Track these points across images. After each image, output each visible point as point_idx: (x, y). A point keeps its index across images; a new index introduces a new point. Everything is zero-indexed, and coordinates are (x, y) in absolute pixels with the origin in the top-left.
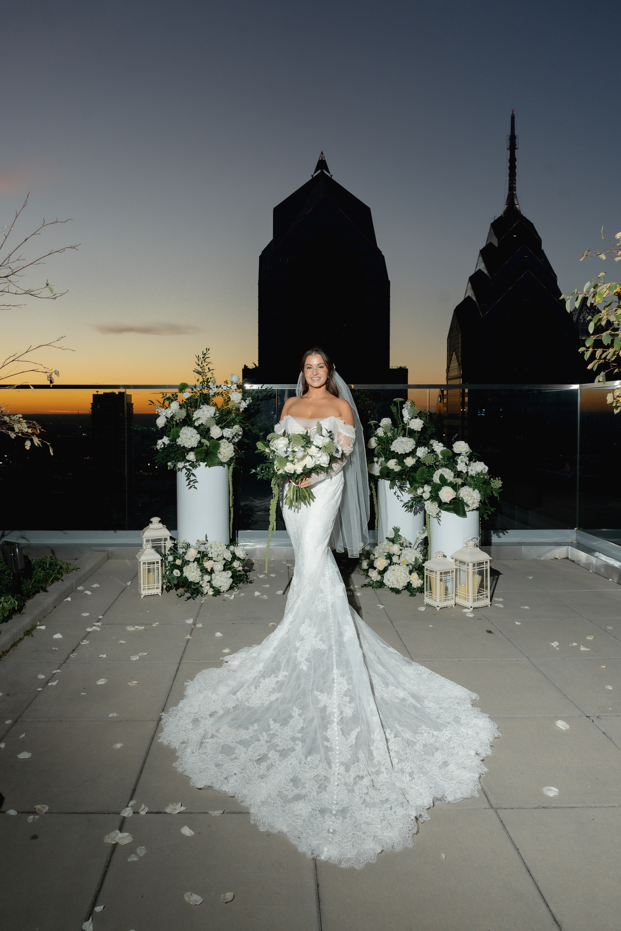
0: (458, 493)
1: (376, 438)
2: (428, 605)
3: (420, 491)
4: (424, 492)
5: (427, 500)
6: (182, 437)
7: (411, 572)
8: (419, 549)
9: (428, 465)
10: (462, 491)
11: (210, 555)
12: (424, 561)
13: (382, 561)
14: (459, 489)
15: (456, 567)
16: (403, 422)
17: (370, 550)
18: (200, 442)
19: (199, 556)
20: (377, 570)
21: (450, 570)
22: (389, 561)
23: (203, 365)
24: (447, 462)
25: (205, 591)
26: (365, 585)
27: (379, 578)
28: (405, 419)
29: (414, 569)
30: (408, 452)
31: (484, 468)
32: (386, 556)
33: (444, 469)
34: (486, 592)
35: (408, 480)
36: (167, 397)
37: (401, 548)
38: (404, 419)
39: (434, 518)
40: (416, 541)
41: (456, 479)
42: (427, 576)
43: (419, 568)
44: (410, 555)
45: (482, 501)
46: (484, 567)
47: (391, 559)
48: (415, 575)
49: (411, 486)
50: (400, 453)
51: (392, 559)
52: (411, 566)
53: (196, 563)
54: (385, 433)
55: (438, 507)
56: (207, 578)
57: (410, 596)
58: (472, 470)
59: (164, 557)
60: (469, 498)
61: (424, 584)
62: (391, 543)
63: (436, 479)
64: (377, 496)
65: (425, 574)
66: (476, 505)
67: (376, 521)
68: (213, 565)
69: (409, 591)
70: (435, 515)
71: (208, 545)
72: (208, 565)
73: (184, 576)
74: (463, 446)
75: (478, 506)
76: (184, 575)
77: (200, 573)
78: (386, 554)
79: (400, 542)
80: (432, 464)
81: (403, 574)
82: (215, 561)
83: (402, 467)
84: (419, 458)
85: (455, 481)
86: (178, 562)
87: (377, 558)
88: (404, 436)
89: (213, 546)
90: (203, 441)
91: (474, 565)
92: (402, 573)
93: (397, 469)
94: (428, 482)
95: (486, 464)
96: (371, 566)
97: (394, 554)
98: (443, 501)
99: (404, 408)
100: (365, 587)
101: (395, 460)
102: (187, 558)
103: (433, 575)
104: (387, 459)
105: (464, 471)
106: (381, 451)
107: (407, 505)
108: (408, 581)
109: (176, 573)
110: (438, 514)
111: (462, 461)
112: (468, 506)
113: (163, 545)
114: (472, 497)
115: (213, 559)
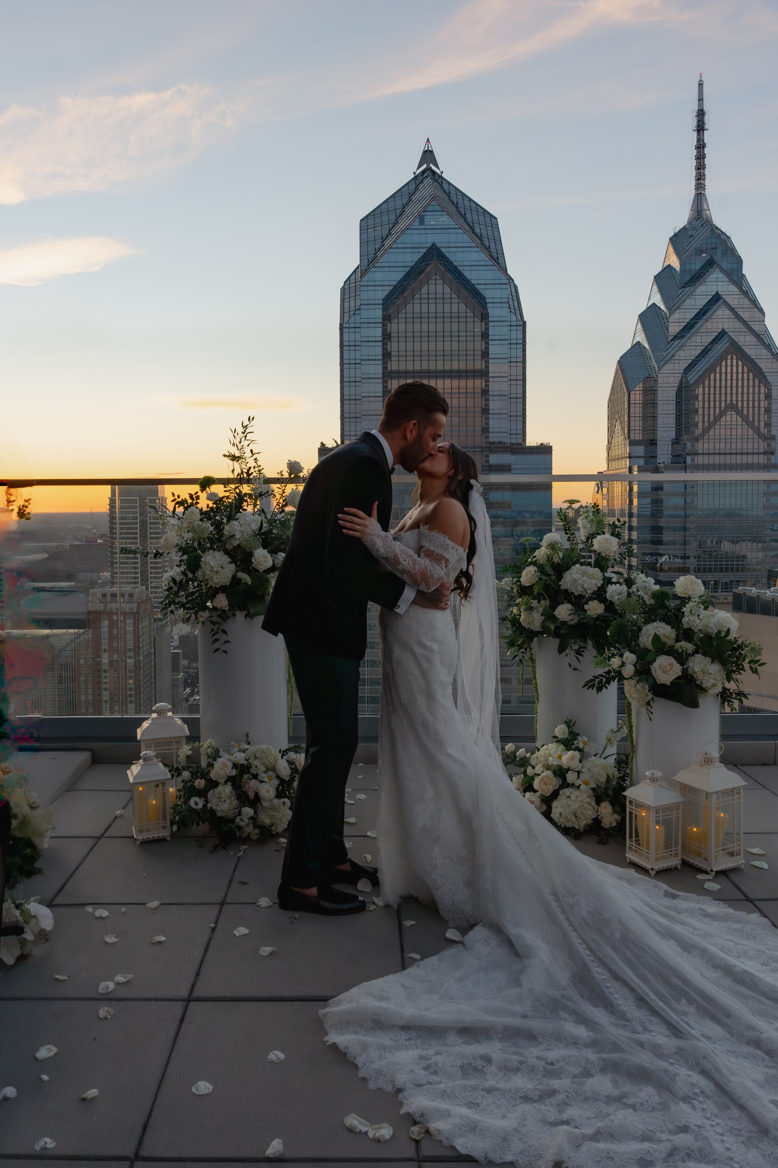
0: (686, 667)
1: (535, 568)
3: (616, 662)
5: (628, 678)
6: (206, 570)
7: (599, 801)
8: (612, 760)
9: (628, 616)
10: (694, 665)
11: (253, 771)
12: (624, 783)
13: (548, 780)
14: (688, 661)
15: (681, 799)
18: (234, 578)
19: (234, 773)
20: (538, 793)
21: (674, 806)
22: (560, 781)
23: (242, 444)
29: (604, 797)
30: (590, 591)
33: (659, 624)
34: (737, 842)
35: (591, 638)
36: (180, 500)
37: (581, 757)
39: (640, 709)
40: (607, 745)
41: (683, 644)
42: (631, 813)
43: (613, 795)
44: (596, 768)
47: (564, 779)
48: (606, 807)
49: (598, 651)
50: (576, 594)
51: (566, 778)
52: (598, 791)
53: (229, 783)
54: (549, 558)
55: (649, 691)
56: (248, 811)
57: (599, 842)
59: (176, 772)
60: (706, 677)
62: (562, 748)
63: (645, 641)
65: (628, 810)
66: (718, 689)
68: (258, 788)
69: (597, 834)
70: (642, 704)
71: (250, 752)
72: (250, 787)
73: (209, 809)
74: (692, 584)
75: (721, 690)
76: (209, 805)
77: (237, 803)
78: (554, 769)
79: (578, 745)
80: (635, 615)
81: (586, 805)
82: (261, 781)
83: (582, 618)
84: (612, 603)
86: (200, 783)
87: (538, 775)
88: (584, 564)
89: (259, 754)
90: (241, 575)
91: (718, 797)
92: (583, 802)
93: (573, 621)
94: (631, 645)
97: (569, 769)
98: (659, 682)
101: (569, 606)
102: (213, 775)
103: (643, 813)
104: (554, 605)
105: (694, 628)
106: (543, 589)
107: (591, 685)
108: (595, 816)
109: (196, 803)
110: (648, 704)
111: (692, 612)
112: (703, 689)
113: (175, 751)
114: (712, 676)
115: (258, 777)
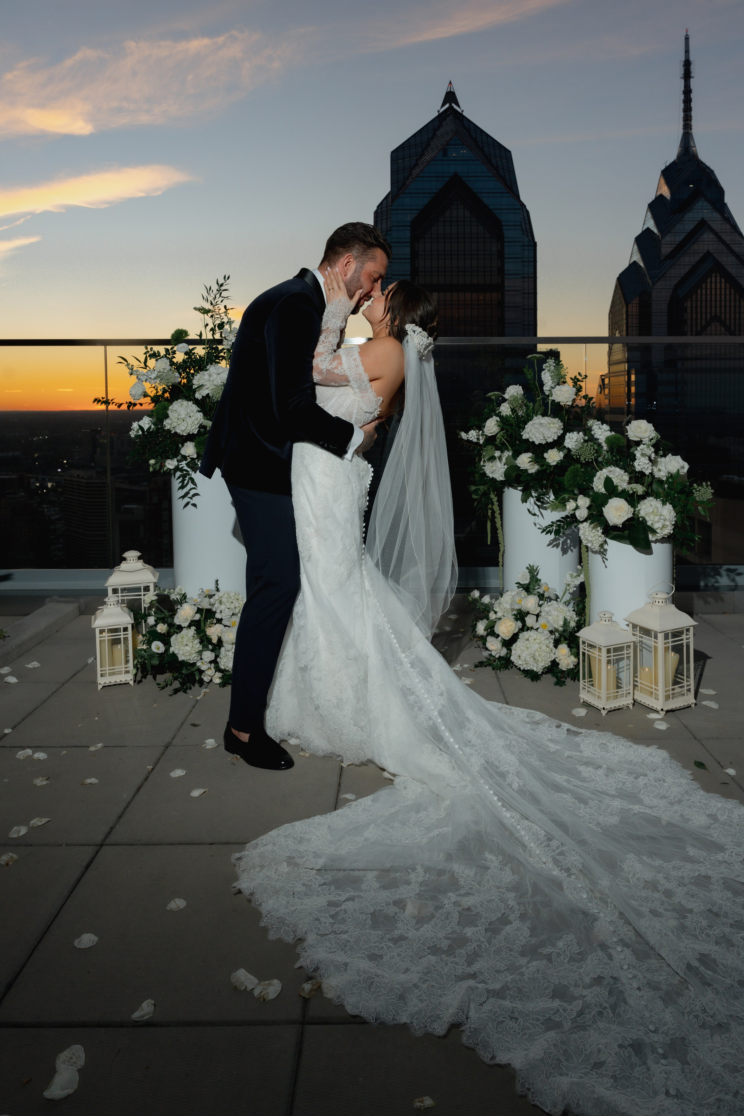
0: (637, 509)
1: (498, 419)
2: (586, 705)
3: (571, 505)
4: (577, 508)
5: (582, 522)
6: (173, 418)
7: (557, 643)
8: (572, 604)
9: (584, 462)
10: (644, 507)
11: (218, 616)
12: (580, 626)
13: (508, 624)
14: (638, 503)
15: (634, 639)
16: (543, 393)
17: (490, 603)
18: (202, 425)
19: (198, 617)
20: (500, 639)
21: (625, 645)
22: (520, 624)
24: (615, 456)
25: (206, 679)
26: (481, 664)
27: (504, 652)
28: (546, 388)
29: (562, 639)
30: (550, 440)
31: (682, 465)
32: (514, 615)
33: (612, 468)
34: (687, 681)
35: (552, 487)
37: (541, 602)
38: (544, 389)
39: (595, 552)
40: (566, 589)
41: (634, 486)
42: (584, 654)
43: (569, 636)
44: (555, 613)
45: (679, 523)
46: (682, 640)
47: (524, 622)
48: (564, 649)
49: (556, 498)
50: (537, 443)
52: (557, 634)
53: (193, 628)
54: (513, 410)
55: (603, 533)
56: (208, 655)
57: (556, 684)
58: (660, 470)
60: (657, 518)
61: (579, 663)
62: (524, 593)
63: (598, 485)
64: (501, 514)
65: (581, 650)
66: (668, 530)
67: (500, 554)
68: (222, 633)
69: (554, 675)
70: (597, 548)
71: (216, 597)
72: (213, 632)
73: (171, 652)
74: (644, 428)
75: (672, 532)
76: (171, 649)
77: (199, 647)
78: (515, 612)
79: (538, 590)
80: (590, 460)
81: (544, 648)
82: (225, 626)
83: (542, 466)
84: (569, 450)
85: (631, 489)
86: (163, 628)
87: (500, 619)
88: (544, 414)
89: (223, 600)
91: (666, 637)
92: (541, 645)
93: (533, 469)
94: (586, 490)
95: (684, 459)
96: (491, 631)
97: (528, 613)
98: (611, 524)
99: (544, 370)
100: (481, 667)
101: (530, 455)
102: (177, 620)
103: (594, 653)
104: (516, 454)
105: (647, 472)
106: (506, 439)
107: (550, 530)
108: (553, 659)
109: (157, 647)
110: (601, 546)
111: (643, 455)
112: (654, 532)
113: (142, 597)
114: (662, 517)
115: (223, 622)
